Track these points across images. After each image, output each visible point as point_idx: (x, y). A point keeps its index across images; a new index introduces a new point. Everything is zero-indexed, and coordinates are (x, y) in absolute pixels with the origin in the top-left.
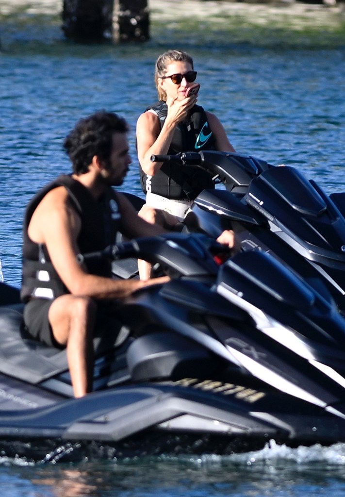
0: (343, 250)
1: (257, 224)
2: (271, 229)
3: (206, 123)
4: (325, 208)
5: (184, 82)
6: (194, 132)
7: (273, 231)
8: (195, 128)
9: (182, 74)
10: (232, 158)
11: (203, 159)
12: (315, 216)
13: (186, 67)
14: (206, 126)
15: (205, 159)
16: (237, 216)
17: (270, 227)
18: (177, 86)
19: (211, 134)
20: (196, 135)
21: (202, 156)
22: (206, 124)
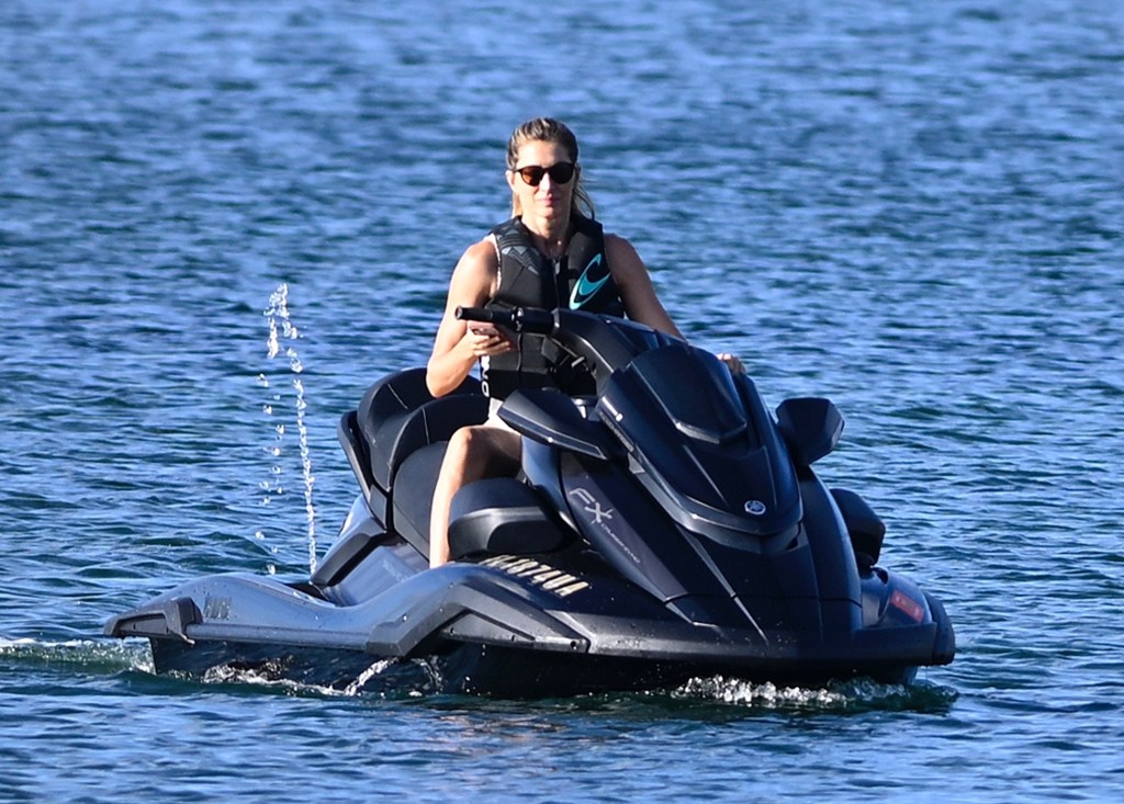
0: (747, 510)
1: (604, 458)
2: (630, 469)
3: (599, 256)
4: (745, 425)
5: (545, 182)
6: (569, 276)
7: (634, 472)
8: (570, 267)
9: (544, 167)
10: (616, 328)
11: (557, 325)
12: (716, 442)
13: (556, 153)
14: (595, 263)
15: (560, 324)
16: (568, 441)
17: (628, 465)
18: (532, 188)
19: (607, 277)
20: (570, 282)
21: (557, 318)
22: (598, 258)
